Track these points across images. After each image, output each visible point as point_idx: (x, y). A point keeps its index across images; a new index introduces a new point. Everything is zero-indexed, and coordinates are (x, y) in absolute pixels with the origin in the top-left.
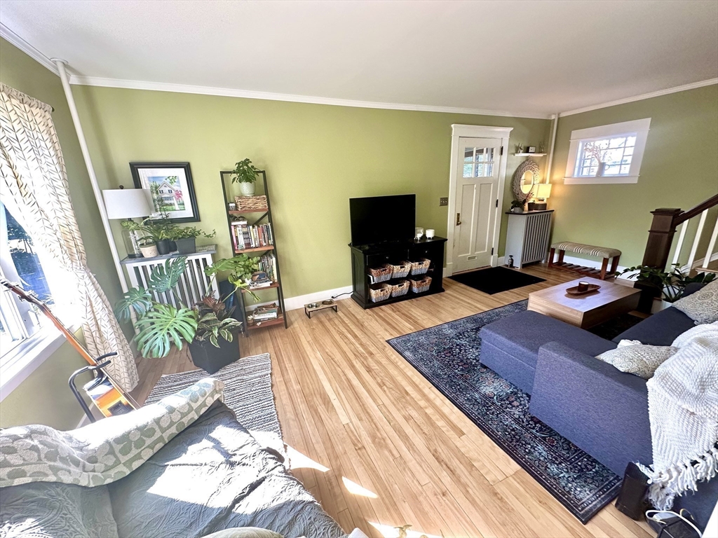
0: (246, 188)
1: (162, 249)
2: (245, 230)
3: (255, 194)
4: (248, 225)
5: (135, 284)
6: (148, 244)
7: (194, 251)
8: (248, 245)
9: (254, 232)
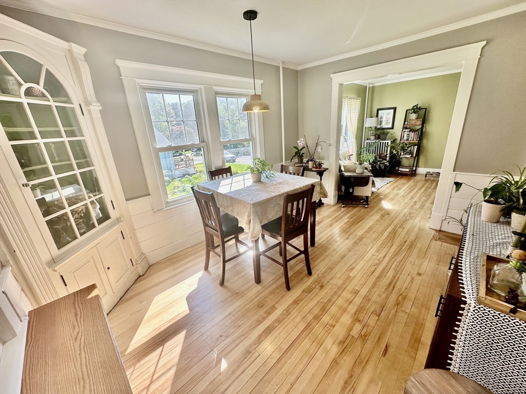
0: (414, 116)
1: (377, 138)
2: (408, 133)
3: (417, 119)
4: (410, 131)
5: (365, 146)
6: (373, 135)
7: (385, 140)
8: (407, 140)
9: (412, 134)
